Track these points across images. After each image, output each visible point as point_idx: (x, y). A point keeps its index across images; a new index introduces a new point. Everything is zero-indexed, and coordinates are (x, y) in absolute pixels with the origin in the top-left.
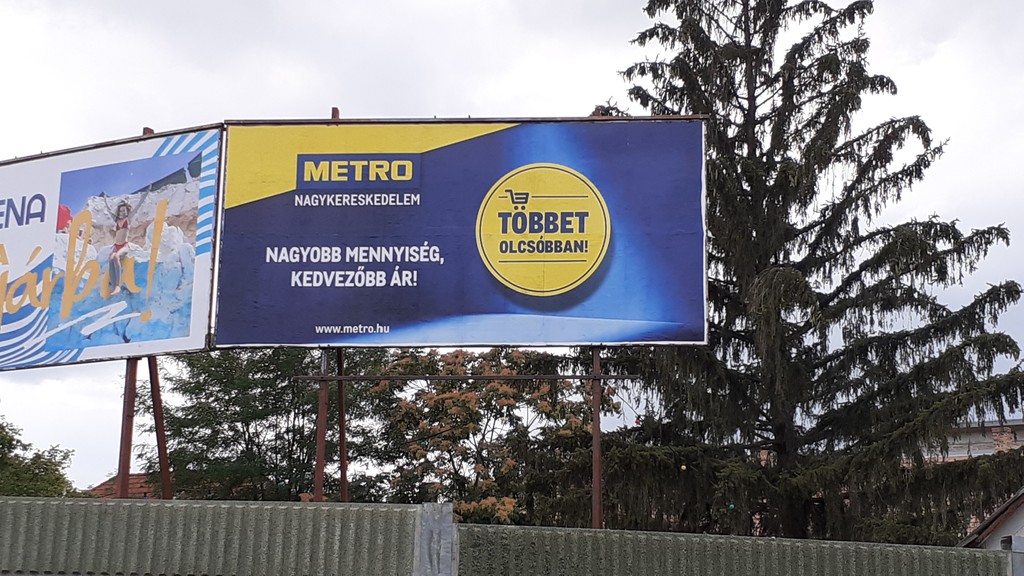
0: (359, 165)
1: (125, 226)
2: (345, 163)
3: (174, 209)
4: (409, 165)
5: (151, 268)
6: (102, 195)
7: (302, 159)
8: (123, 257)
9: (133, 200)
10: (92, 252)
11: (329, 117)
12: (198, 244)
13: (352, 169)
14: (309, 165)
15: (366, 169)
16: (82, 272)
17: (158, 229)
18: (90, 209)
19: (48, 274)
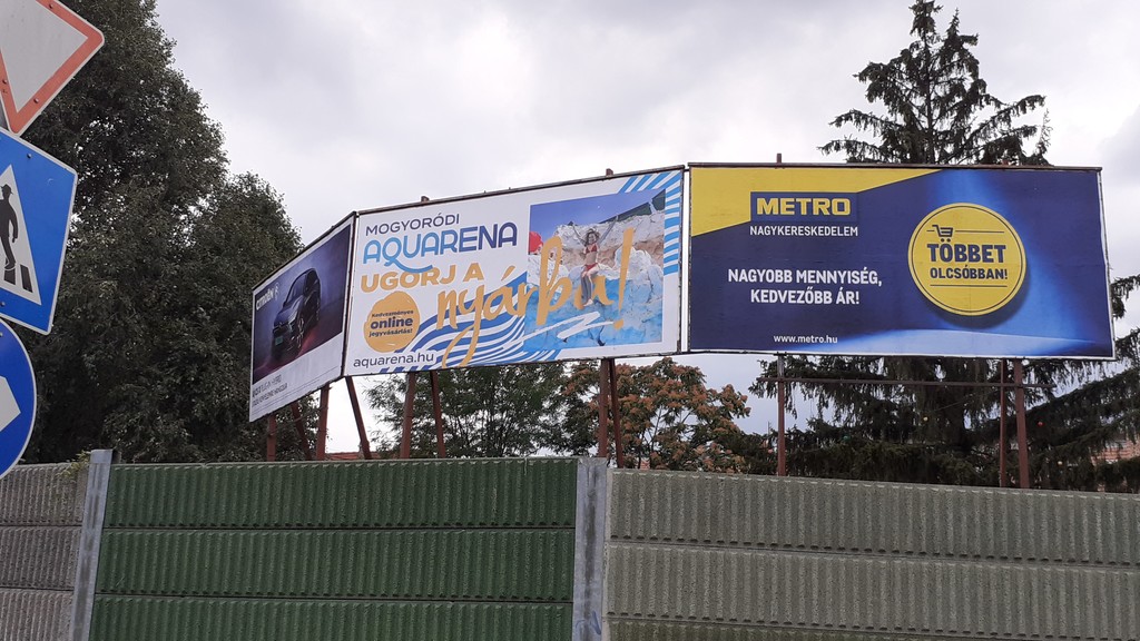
0: (804, 202)
1: (594, 250)
2: (792, 200)
3: (641, 236)
4: (847, 202)
5: (622, 285)
6: (571, 224)
7: (755, 196)
8: (594, 275)
9: (601, 229)
10: (564, 271)
11: (774, 161)
12: (665, 265)
13: (798, 206)
14: (761, 202)
15: (810, 206)
16: (556, 287)
17: (626, 253)
18: (560, 235)
19: (522, 288)
